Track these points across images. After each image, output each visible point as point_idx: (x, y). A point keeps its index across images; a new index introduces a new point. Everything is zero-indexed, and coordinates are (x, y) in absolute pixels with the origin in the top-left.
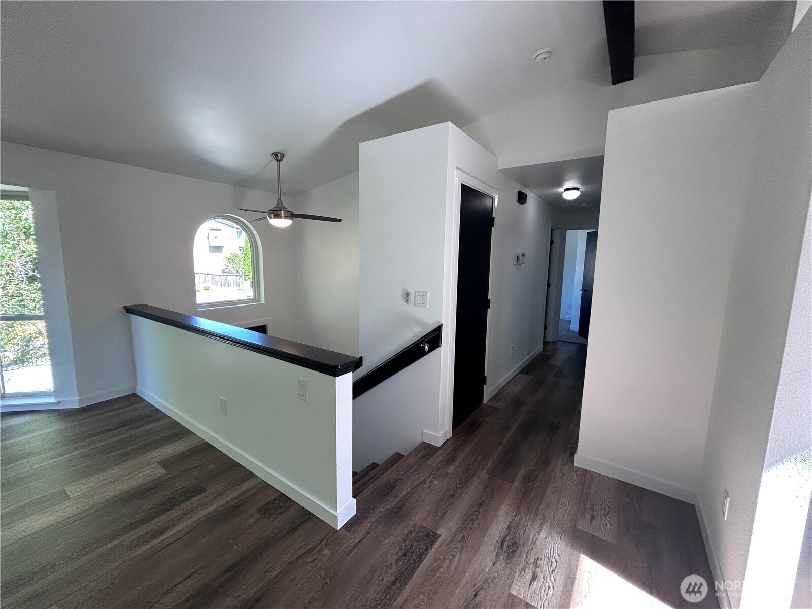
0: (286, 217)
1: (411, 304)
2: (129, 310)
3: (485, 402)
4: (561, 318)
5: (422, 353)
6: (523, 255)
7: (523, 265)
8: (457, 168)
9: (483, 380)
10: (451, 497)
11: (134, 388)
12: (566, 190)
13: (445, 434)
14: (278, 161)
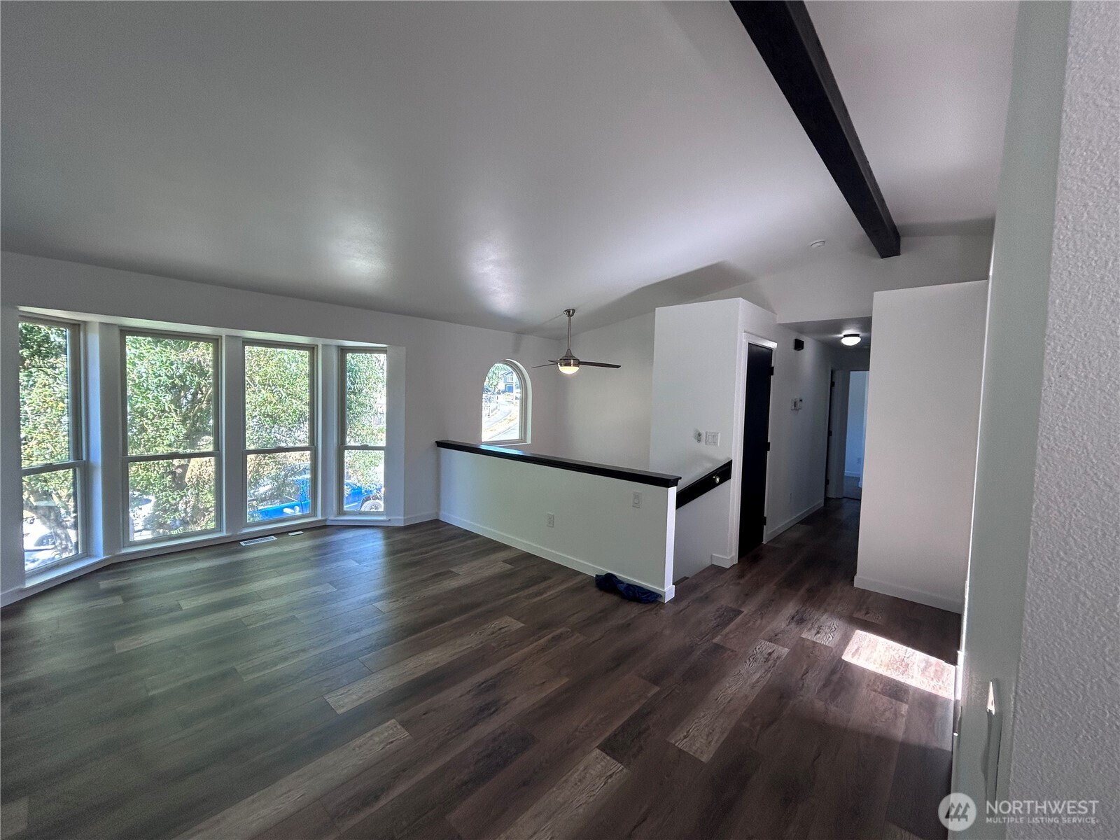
0: (575, 365)
1: (703, 442)
2: (440, 444)
3: (764, 542)
4: (845, 475)
5: (714, 485)
6: (801, 400)
7: (800, 411)
8: (745, 332)
9: (763, 521)
10: (747, 595)
11: (437, 514)
12: (845, 336)
13: (732, 559)
14: (569, 316)
